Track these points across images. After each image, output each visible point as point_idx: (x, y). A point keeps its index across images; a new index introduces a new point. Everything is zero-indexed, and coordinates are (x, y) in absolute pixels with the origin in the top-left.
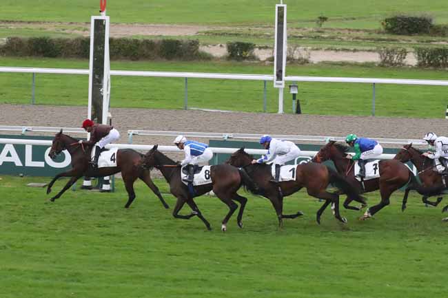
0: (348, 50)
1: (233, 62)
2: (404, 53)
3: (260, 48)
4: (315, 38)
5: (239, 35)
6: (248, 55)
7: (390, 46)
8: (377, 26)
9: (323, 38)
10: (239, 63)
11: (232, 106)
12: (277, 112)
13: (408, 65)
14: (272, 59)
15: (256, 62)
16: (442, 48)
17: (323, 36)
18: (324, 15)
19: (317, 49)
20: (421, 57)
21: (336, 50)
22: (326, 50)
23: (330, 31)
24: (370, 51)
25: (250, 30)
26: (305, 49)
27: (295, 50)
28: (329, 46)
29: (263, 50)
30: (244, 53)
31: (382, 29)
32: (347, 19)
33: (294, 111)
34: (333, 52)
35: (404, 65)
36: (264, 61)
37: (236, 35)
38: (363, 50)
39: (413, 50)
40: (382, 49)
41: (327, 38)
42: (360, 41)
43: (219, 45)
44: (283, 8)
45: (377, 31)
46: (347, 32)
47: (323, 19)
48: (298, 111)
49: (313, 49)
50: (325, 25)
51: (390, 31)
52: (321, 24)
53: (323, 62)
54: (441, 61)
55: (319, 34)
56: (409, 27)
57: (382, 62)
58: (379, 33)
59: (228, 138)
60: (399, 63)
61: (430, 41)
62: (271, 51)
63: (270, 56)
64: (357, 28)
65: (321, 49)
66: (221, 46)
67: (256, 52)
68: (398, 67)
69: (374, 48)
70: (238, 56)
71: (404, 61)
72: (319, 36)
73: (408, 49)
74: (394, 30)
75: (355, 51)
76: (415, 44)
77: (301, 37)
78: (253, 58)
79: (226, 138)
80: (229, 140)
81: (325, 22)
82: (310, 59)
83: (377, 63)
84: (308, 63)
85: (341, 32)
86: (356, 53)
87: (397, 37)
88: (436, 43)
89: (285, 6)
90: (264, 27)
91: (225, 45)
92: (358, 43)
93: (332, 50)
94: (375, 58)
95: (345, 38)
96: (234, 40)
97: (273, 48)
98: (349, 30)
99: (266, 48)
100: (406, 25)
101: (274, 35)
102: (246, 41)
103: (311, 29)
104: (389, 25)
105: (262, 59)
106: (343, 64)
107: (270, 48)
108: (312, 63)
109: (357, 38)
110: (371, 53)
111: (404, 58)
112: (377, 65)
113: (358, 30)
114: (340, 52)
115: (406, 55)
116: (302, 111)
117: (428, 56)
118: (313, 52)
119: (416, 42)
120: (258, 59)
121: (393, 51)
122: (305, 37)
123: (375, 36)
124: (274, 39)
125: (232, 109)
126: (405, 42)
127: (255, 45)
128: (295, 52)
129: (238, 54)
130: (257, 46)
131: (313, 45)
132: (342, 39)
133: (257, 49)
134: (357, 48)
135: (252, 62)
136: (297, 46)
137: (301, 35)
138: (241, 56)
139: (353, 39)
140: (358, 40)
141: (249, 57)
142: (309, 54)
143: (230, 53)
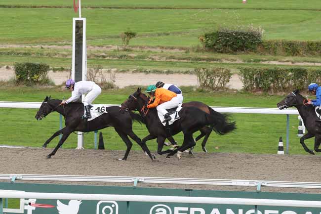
0: (160, 72)
1: (22, 86)
2: (228, 75)
3: (55, 70)
4: (121, 57)
7: (211, 67)
8: (195, 42)
9: (131, 57)
10: (29, 89)
11: (21, 141)
12: (75, 148)
13: (233, 90)
15: (51, 87)
16: (273, 68)
17: (129, 55)
18: (133, 30)
19: (124, 71)
20: (248, 80)
21: (147, 72)
22: (133, 72)
23: (138, 49)
24: (186, 73)
25: (42, 48)
26: (109, 71)
27: (96, 72)
29: (58, 73)
30: (36, 76)
31: (201, 46)
32: (159, 35)
33: (96, 145)
34: (142, 74)
35: (227, 89)
36: (60, 86)
37: (25, 54)
38: (179, 72)
39: (239, 71)
40: (202, 70)
41: (135, 57)
42: (175, 60)
43: (6, 66)
44: (82, 22)
45: (195, 50)
46: (159, 50)
47: (131, 35)
48: (101, 146)
49: (117, 71)
50: (133, 42)
51: (211, 48)
52: (128, 41)
54: (272, 84)
55: (125, 53)
56: (233, 44)
57: (201, 86)
58: (198, 51)
59: (16, 179)
60: (222, 88)
61: (259, 61)
62: (68, 73)
64: (171, 46)
65: (128, 70)
66: (7, 68)
67: (50, 75)
68: (221, 93)
70: (27, 80)
71: (228, 84)
73: (232, 71)
74: (215, 47)
76: (240, 64)
77: (104, 57)
78: (47, 82)
79: (13, 180)
80: (17, 182)
81: (133, 39)
82: (115, 83)
83: (195, 87)
84: (112, 88)
85: (153, 50)
87: (219, 56)
88: (266, 63)
89: (84, 20)
90: (59, 45)
91: (12, 67)
92: (173, 63)
93: (141, 72)
95: (157, 58)
96: (23, 60)
97: (70, 70)
98: (162, 48)
99: (62, 69)
100: (229, 41)
101: (71, 54)
102: (37, 62)
103: (116, 47)
104: (210, 42)
105: (57, 84)
107: (67, 70)
108: (118, 88)
109: (173, 57)
110: (187, 75)
111: (228, 81)
112: (195, 89)
113: (172, 48)
114: (151, 74)
115: (229, 77)
116: (105, 146)
117: (256, 79)
118: (117, 75)
119: (241, 62)
120: (53, 84)
121: (214, 72)
122: (110, 56)
123: (192, 54)
124: (72, 59)
125: (21, 143)
126: (228, 62)
127: (48, 67)
128: (98, 74)
129: (29, 78)
130: (51, 68)
131: (119, 66)
132: (153, 59)
133: (51, 71)
134: (171, 69)
135: (45, 87)
136: (100, 67)
137: (104, 54)
138: (32, 80)
139: (167, 59)
140: (172, 60)
141: (42, 81)
142: (114, 77)
143: (19, 77)
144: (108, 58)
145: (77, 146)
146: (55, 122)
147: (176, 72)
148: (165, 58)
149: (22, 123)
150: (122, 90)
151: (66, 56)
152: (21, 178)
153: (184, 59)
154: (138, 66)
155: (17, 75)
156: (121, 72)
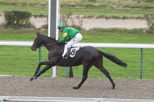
0: (117, 18)
1: (10, 29)
3: (35, 16)
4: (87, 6)
5: (16, 4)
6: (24, 23)
9: (95, 6)
10: (16, 31)
12: (51, 76)
14: (46, 27)
15: (32, 29)
17: (94, 4)
19: (89, 17)
21: (107, 18)
22: (97, 18)
24: (138, 18)
26: (78, 17)
27: (68, 18)
28: (101, 14)
29: (38, 19)
30: (21, 21)
34: (104, 20)
36: (39, 29)
37: (13, 4)
38: (132, 18)
40: (150, 16)
41: (98, 7)
42: (130, 9)
48: (71, 75)
49: (85, 17)
53: (95, 29)
55: (91, 3)
57: (149, 29)
59: (4, 100)
62: (46, 19)
63: (44, 24)
65: (93, 16)
67: (32, 20)
69: (142, 16)
70: (14, 24)
72: (90, 5)
75: (124, 18)
77: (74, 6)
78: (29, 26)
82: (82, 27)
83: (145, 29)
86: (126, 21)
91: (2, 14)
92: (127, 11)
93: (103, 17)
94: (143, 25)
96: (10, 9)
99: (41, 16)
102: (23, 10)
105: (37, 27)
106: (113, 31)
107: (45, 16)
108: (84, 30)
109: (127, 6)
110: (139, 21)
112: (144, 31)
114: (111, 19)
116: (74, 75)
118: (85, 20)
120: (34, 27)
122: (79, 5)
127: (30, 14)
128: (69, 19)
129: (15, 22)
130: (32, 14)
131: (85, 13)
132: (112, 8)
133: (33, 17)
134: (126, 15)
135: (28, 29)
136: (70, 14)
137: (74, 4)
138: (18, 24)
139: (123, 7)
140: (127, 8)
141: (25, 25)
142: (82, 22)
143: (7, 21)
144: (77, 7)
145: (52, 75)
146: (35, 56)
147: (130, 18)
148: (121, 7)
149: (10, 57)
150: (88, 32)
151: (45, 5)
152: (8, 99)
153: (136, 7)
154: (101, 13)
155: (6, 20)
156: (87, 17)
